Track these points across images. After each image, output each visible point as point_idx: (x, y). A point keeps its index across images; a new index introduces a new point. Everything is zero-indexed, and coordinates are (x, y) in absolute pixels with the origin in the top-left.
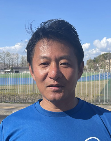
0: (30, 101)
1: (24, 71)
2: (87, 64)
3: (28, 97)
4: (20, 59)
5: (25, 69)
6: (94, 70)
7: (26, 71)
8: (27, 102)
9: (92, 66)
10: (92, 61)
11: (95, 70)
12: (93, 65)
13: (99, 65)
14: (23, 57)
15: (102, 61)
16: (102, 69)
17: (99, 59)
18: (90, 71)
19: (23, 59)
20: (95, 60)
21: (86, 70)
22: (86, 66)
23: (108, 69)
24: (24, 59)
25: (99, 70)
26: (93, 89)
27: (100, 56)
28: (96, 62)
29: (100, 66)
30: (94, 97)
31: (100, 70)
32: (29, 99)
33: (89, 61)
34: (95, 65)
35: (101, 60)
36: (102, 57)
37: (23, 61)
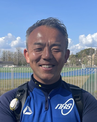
1: (5, 65)
2: (69, 59)
4: (1, 54)
5: (7, 64)
7: (7, 66)
9: (74, 61)
10: (74, 56)
11: (77, 65)
12: (75, 61)
13: (81, 60)
14: (4, 52)
15: (84, 56)
16: (85, 64)
17: (81, 54)
18: (72, 66)
19: (4, 54)
20: (77, 55)
21: (68, 65)
22: (68, 61)
23: (90, 64)
24: (6, 54)
25: (81, 65)
27: (82, 51)
28: (79, 57)
29: (82, 61)
31: (83, 65)
33: (71, 56)
34: (77, 60)
35: (83, 55)
36: (84, 53)
37: (4, 55)
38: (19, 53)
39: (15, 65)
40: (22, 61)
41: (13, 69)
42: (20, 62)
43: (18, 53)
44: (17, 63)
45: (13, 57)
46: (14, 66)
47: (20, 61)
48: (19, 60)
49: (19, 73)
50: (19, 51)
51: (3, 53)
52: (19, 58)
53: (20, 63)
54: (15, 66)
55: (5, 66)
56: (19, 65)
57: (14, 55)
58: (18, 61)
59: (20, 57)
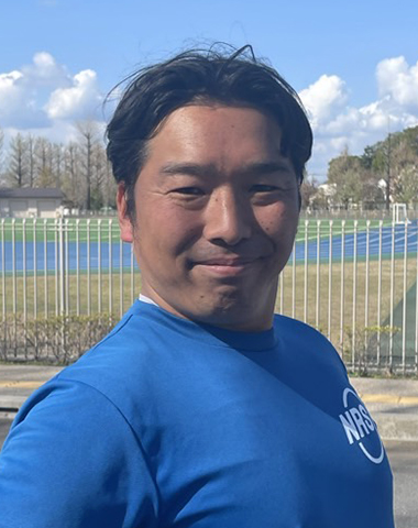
0: (46, 352)
2: (331, 180)
3: (37, 334)
4: (5, 151)
5: (31, 201)
6: (366, 208)
7: (35, 210)
8: (31, 357)
9: (352, 187)
10: (356, 165)
11: (370, 206)
12: (360, 185)
13: (388, 182)
14: (19, 141)
15: (403, 164)
16: (406, 202)
17: (389, 153)
18: (345, 212)
19: (20, 152)
20: (370, 160)
21: (326, 206)
22: (325, 187)
24: (28, 152)
25: (388, 208)
26: (348, 298)
27: (393, 140)
28: (377, 169)
29: (392, 188)
30: (350, 336)
31: (395, 206)
32: (42, 344)
33: (341, 164)
34: (371, 182)
35: (400, 159)
36: (402, 145)
37: (20, 160)
38: (89, 146)
39: (69, 204)
40: (103, 186)
41: (63, 222)
42: (97, 190)
43: (86, 150)
44: (81, 197)
45: (62, 169)
46: (66, 212)
47: (93, 185)
48: (88, 180)
49: (93, 245)
50: (88, 138)
51: (13, 147)
52: (90, 174)
53: (95, 198)
54: (73, 211)
55: (26, 209)
56: (89, 208)
57: (66, 157)
58: (84, 185)
59: (94, 167)
